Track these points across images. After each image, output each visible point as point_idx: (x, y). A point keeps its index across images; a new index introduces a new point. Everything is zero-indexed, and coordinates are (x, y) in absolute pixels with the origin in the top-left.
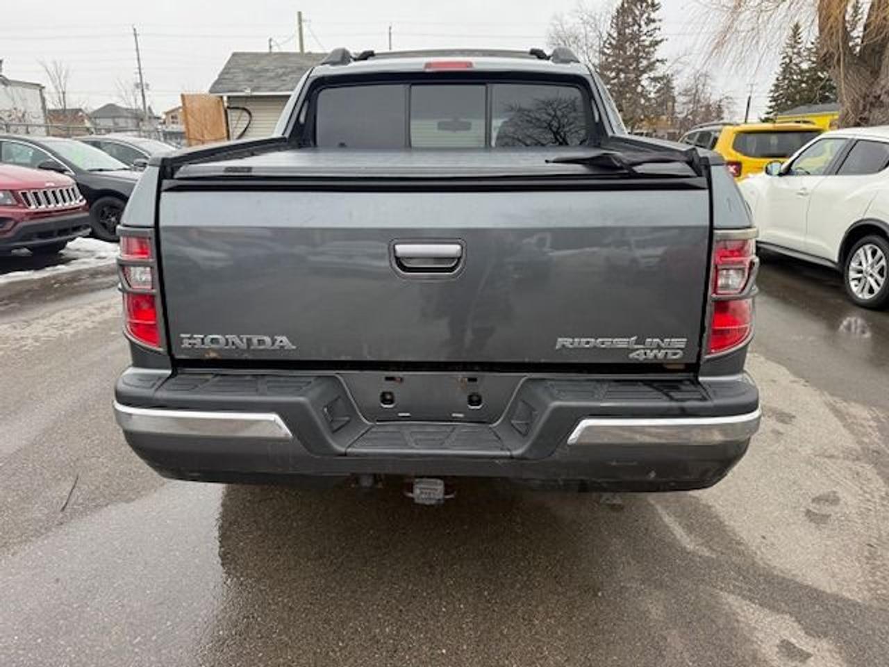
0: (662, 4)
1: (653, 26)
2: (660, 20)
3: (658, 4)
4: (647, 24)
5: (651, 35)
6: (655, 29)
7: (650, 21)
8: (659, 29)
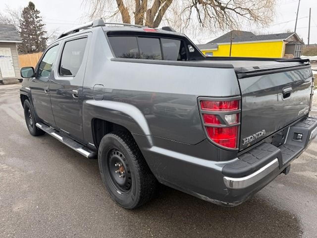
0: (40, 11)
1: (38, 19)
2: (41, 17)
3: (39, 11)
4: (36, 18)
5: (39, 22)
6: (40, 20)
7: (37, 17)
8: (41, 20)
